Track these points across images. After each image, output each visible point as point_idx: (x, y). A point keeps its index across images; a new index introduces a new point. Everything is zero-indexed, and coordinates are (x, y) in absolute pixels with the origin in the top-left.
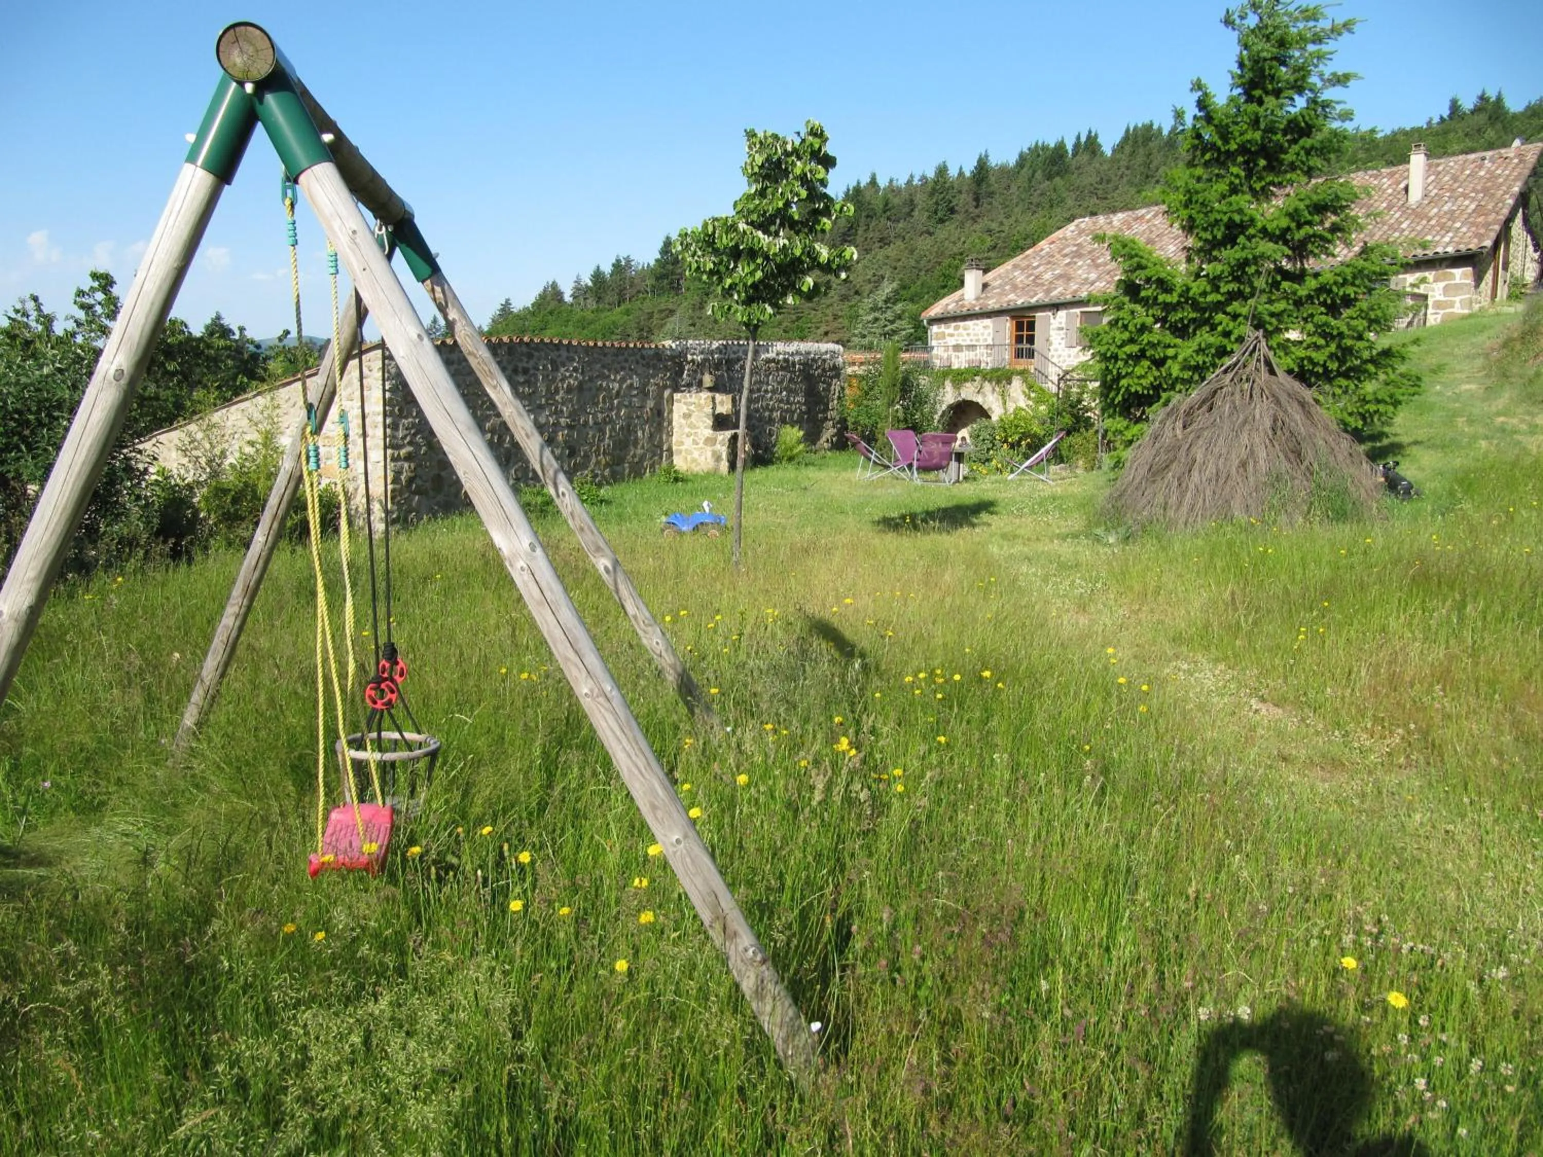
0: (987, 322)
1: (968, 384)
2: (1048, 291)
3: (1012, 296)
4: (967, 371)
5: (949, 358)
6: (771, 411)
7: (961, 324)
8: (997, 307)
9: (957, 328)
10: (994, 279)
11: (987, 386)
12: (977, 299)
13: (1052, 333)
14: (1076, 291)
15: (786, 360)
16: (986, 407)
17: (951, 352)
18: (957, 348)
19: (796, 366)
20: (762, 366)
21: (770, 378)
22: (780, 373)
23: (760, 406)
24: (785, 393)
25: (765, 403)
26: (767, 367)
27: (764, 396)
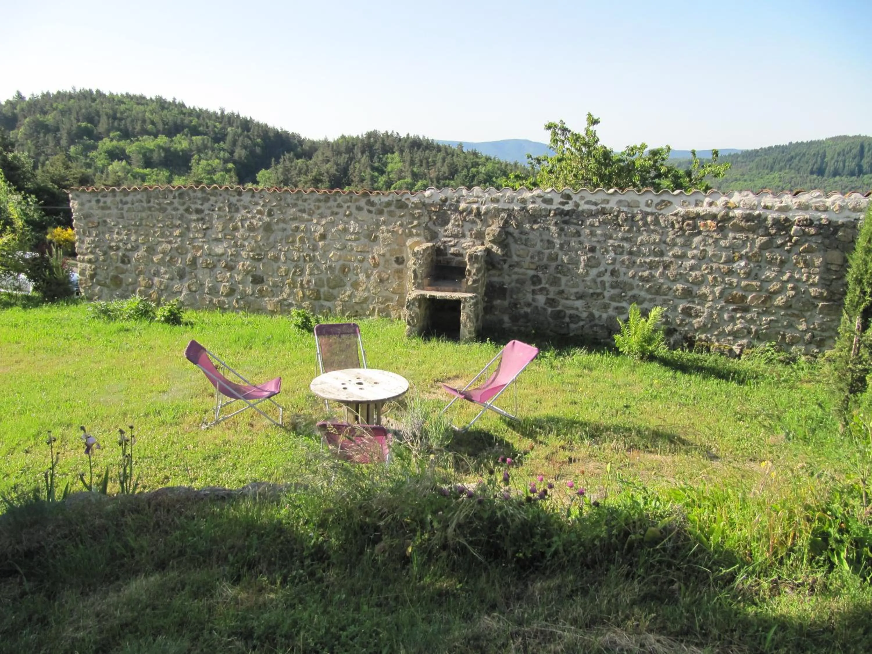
6: (698, 283)
19: (791, 226)
20: (672, 223)
21: (697, 239)
22: (731, 235)
23: (657, 274)
24: (743, 264)
25: (674, 273)
26: (688, 225)
27: (671, 262)
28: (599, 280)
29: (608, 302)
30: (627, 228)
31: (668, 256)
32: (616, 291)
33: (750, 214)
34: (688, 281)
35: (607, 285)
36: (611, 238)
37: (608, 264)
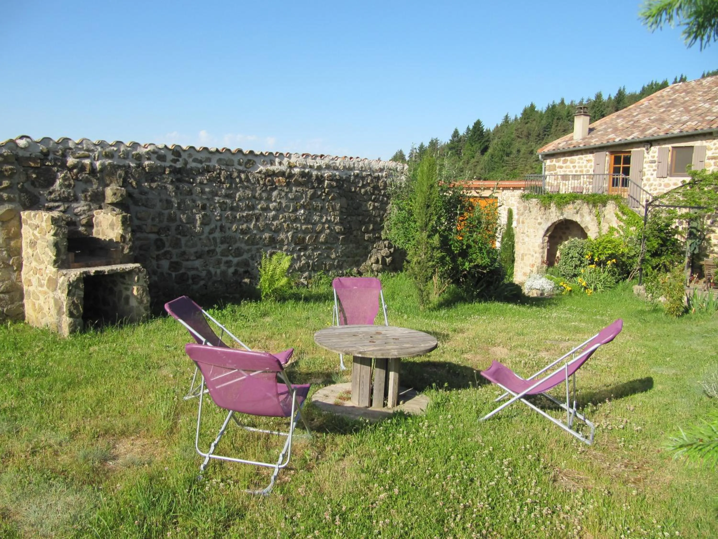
0: (590, 156)
1: (571, 206)
2: (644, 131)
3: (612, 136)
4: (571, 195)
5: (558, 186)
6: (278, 231)
7: (569, 158)
8: (598, 144)
9: (565, 162)
10: (601, 125)
11: (585, 208)
12: (583, 139)
13: (645, 165)
14: (669, 129)
15: (303, 175)
16: (583, 226)
17: (560, 180)
18: (565, 177)
19: (324, 181)
20: (258, 180)
21: (275, 193)
22: (294, 189)
23: (252, 226)
24: (302, 211)
25: (263, 223)
26: (269, 181)
27: (260, 215)
28: (211, 236)
29: (220, 257)
30: (228, 185)
31: (258, 209)
32: (225, 246)
33: (303, 172)
34: (271, 230)
35: (218, 241)
36: (217, 195)
37: (217, 221)
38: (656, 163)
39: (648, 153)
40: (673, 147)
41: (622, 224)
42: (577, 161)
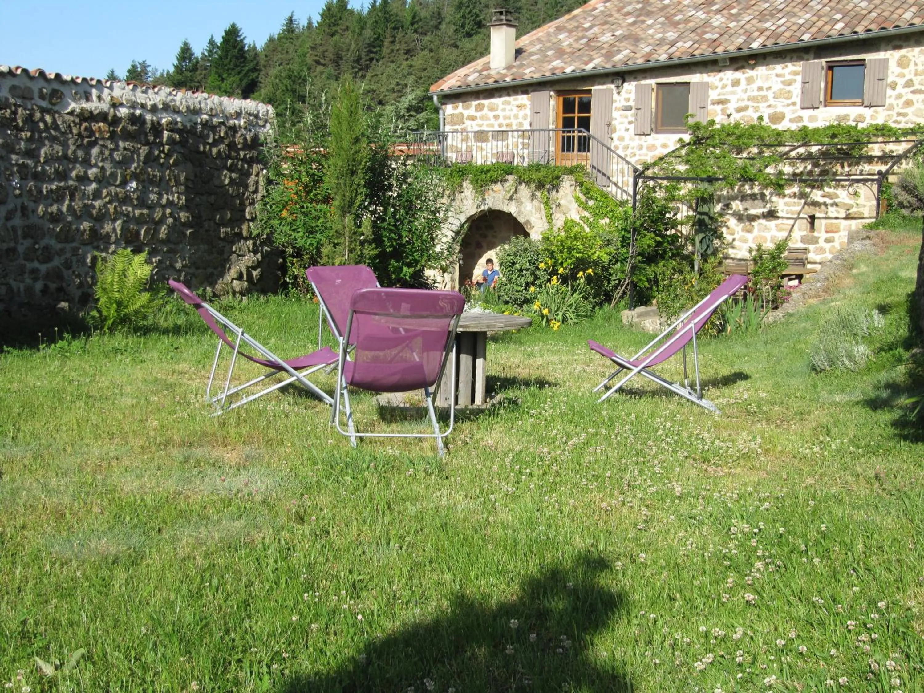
0: (523, 99)
1: (498, 187)
2: (609, 55)
3: (557, 63)
4: (495, 167)
5: (469, 151)
6: (101, 218)
7: (486, 102)
8: (537, 76)
9: (480, 108)
10: (532, 43)
11: (524, 191)
12: (509, 68)
13: (615, 114)
14: (650, 54)
15: (133, 119)
16: (521, 219)
17: (472, 142)
18: (481, 136)
19: (162, 132)
20: (69, 126)
21: (95, 151)
22: (121, 144)
23: (64, 209)
24: (134, 184)
25: (80, 204)
26: (86, 129)
27: (76, 188)
28: (10, 224)
29: (23, 262)
30: (29, 134)
31: (71, 179)
32: (28, 243)
33: (133, 114)
34: (91, 216)
35: (20, 232)
36: (13, 151)
37: (17, 196)
38: (633, 111)
39: (619, 93)
40: (658, 84)
41: (586, 214)
42: (501, 107)
